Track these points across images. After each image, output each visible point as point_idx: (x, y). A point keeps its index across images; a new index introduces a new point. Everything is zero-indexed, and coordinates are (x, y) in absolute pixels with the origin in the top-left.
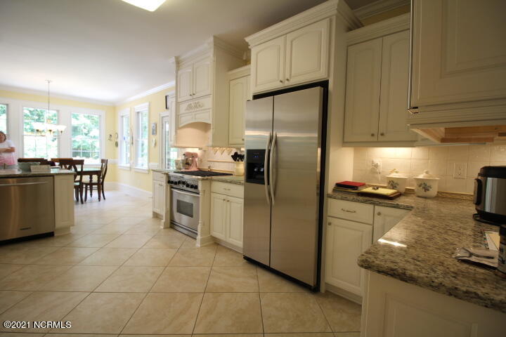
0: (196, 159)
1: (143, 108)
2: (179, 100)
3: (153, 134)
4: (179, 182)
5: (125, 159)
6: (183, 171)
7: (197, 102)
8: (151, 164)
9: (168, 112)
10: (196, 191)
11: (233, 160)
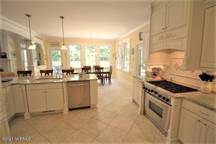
0: (160, 71)
1: (127, 41)
2: (152, 34)
3: (132, 54)
4: (152, 91)
5: (119, 65)
6: (151, 79)
7: (169, 33)
8: (131, 69)
9: (141, 42)
10: (167, 102)
11: (200, 79)
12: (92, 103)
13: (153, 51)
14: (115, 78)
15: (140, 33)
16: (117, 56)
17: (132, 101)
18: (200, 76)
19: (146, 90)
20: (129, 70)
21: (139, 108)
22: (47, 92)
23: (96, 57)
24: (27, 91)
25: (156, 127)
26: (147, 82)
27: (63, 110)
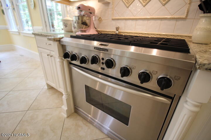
16: (4, 8)
19: (74, 62)
20: (32, 30)
21: (63, 105)
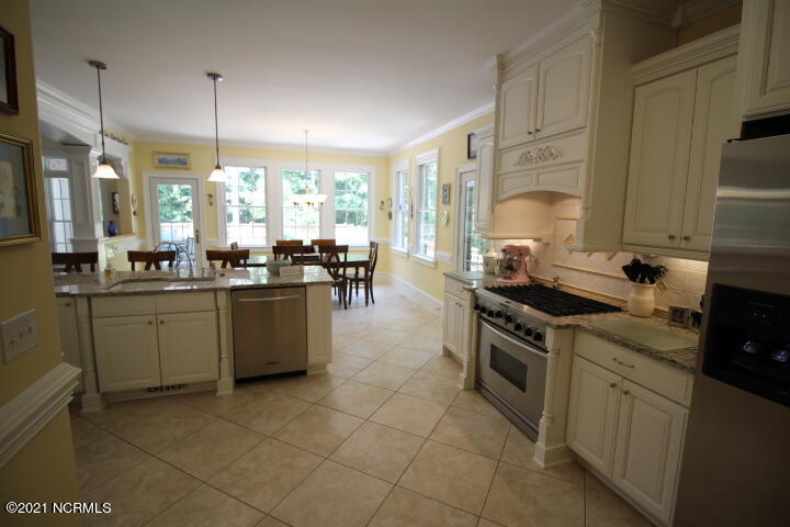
0: (527, 259)
1: (429, 157)
2: (502, 144)
3: (444, 203)
4: (499, 315)
5: (401, 239)
6: (500, 281)
7: (543, 146)
8: (439, 253)
9: (472, 165)
10: (537, 343)
11: (626, 277)
12: (313, 358)
13: (505, 196)
14: (386, 283)
15: (469, 136)
16: (393, 210)
17: (441, 353)
18: (625, 269)
19: (483, 315)
20: (433, 256)
21: (461, 372)
22: (162, 322)
23: (320, 210)
24: (94, 320)
25: (509, 423)
26: (487, 289)
27: (215, 382)
